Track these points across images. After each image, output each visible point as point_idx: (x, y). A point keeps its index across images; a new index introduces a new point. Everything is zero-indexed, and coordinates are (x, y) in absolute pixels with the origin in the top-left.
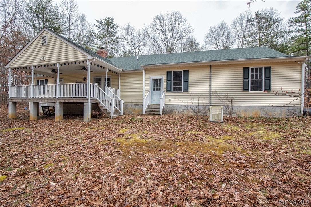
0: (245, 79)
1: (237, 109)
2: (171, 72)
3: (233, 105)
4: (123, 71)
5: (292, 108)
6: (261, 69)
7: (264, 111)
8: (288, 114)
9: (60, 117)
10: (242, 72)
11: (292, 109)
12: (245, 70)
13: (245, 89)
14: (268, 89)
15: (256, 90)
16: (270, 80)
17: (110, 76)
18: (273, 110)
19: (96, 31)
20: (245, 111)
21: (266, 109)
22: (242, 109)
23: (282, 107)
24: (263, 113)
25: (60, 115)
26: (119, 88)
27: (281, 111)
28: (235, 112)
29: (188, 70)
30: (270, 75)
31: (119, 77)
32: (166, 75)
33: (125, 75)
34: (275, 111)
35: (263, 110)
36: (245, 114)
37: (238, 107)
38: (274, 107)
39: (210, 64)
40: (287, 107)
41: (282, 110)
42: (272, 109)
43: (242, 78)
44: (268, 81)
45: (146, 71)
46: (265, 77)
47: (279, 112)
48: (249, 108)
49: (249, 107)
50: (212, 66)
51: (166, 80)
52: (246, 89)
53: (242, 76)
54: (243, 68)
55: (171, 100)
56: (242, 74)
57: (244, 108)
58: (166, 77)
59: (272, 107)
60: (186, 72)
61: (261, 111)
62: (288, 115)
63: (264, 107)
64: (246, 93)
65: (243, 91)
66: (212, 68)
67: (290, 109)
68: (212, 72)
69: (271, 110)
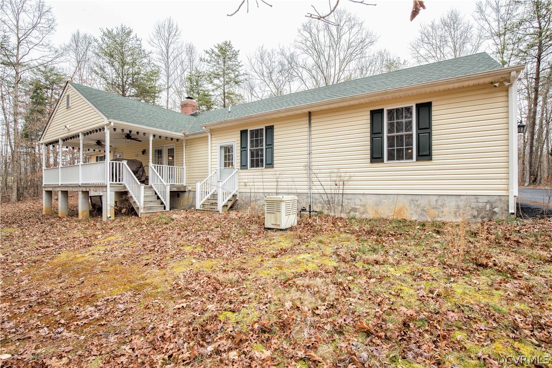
0: (374, 136)
1: (361, 200)
2: (246, 131)
3: (346, 192)
4: (185, 136)
5: (485, 199)
6: (408, 109)
7: (418, 206)
8: (476, 213)
9: (85, 214)
10: (369, 121)
11: (486, 201)
12: (376, 115)
13: (376, 157)
14: (425, 154)
15: (400, 158)
16: (429, 133)
17: (173, 144)
18: (440, 203)
19: (205, 68)
20: (377, 205)
21: (423, 202)
22: (371, 201)
23: (461, 197)
24: (416, 211)
25: (85, 211)
26: (184, 164)
27: (458, 207)
28: (357, 207)
29: (273, 126)
30: (429, 123)
31: (183, 146)
32: (239, 138)
33: (192, 142)
34: (443, 206)
35: (416, 203)
36: (376, 212)
37: (361, 197)
38: (441, 198)
39: (307, 110)
40: (473, 197)
41: (461, 204)
42: (436, 201)
43: (369, 134)
44: (424, 136)
45: (213, 133)
46: (418, 127)
47: (453, 209)
48: (384, 199)
49: (385, 196)
50: (312, 115)
51: (239, 148)
52: (379, 157)
53: (369, 130)
54: (372, 112)
55: (248, 184)
56: (369, 126)
57: (374, 198)
58: (239, 142)
59: (435, 198)
60: (270, 129)
61: (410, 206)
62: (474, 217)
63: (418, 196)
64: (378, 166)
65: (371, 162)
66: (312, 118)
67: (481, 201)
68: (312, 125)
69: (435, 203)
